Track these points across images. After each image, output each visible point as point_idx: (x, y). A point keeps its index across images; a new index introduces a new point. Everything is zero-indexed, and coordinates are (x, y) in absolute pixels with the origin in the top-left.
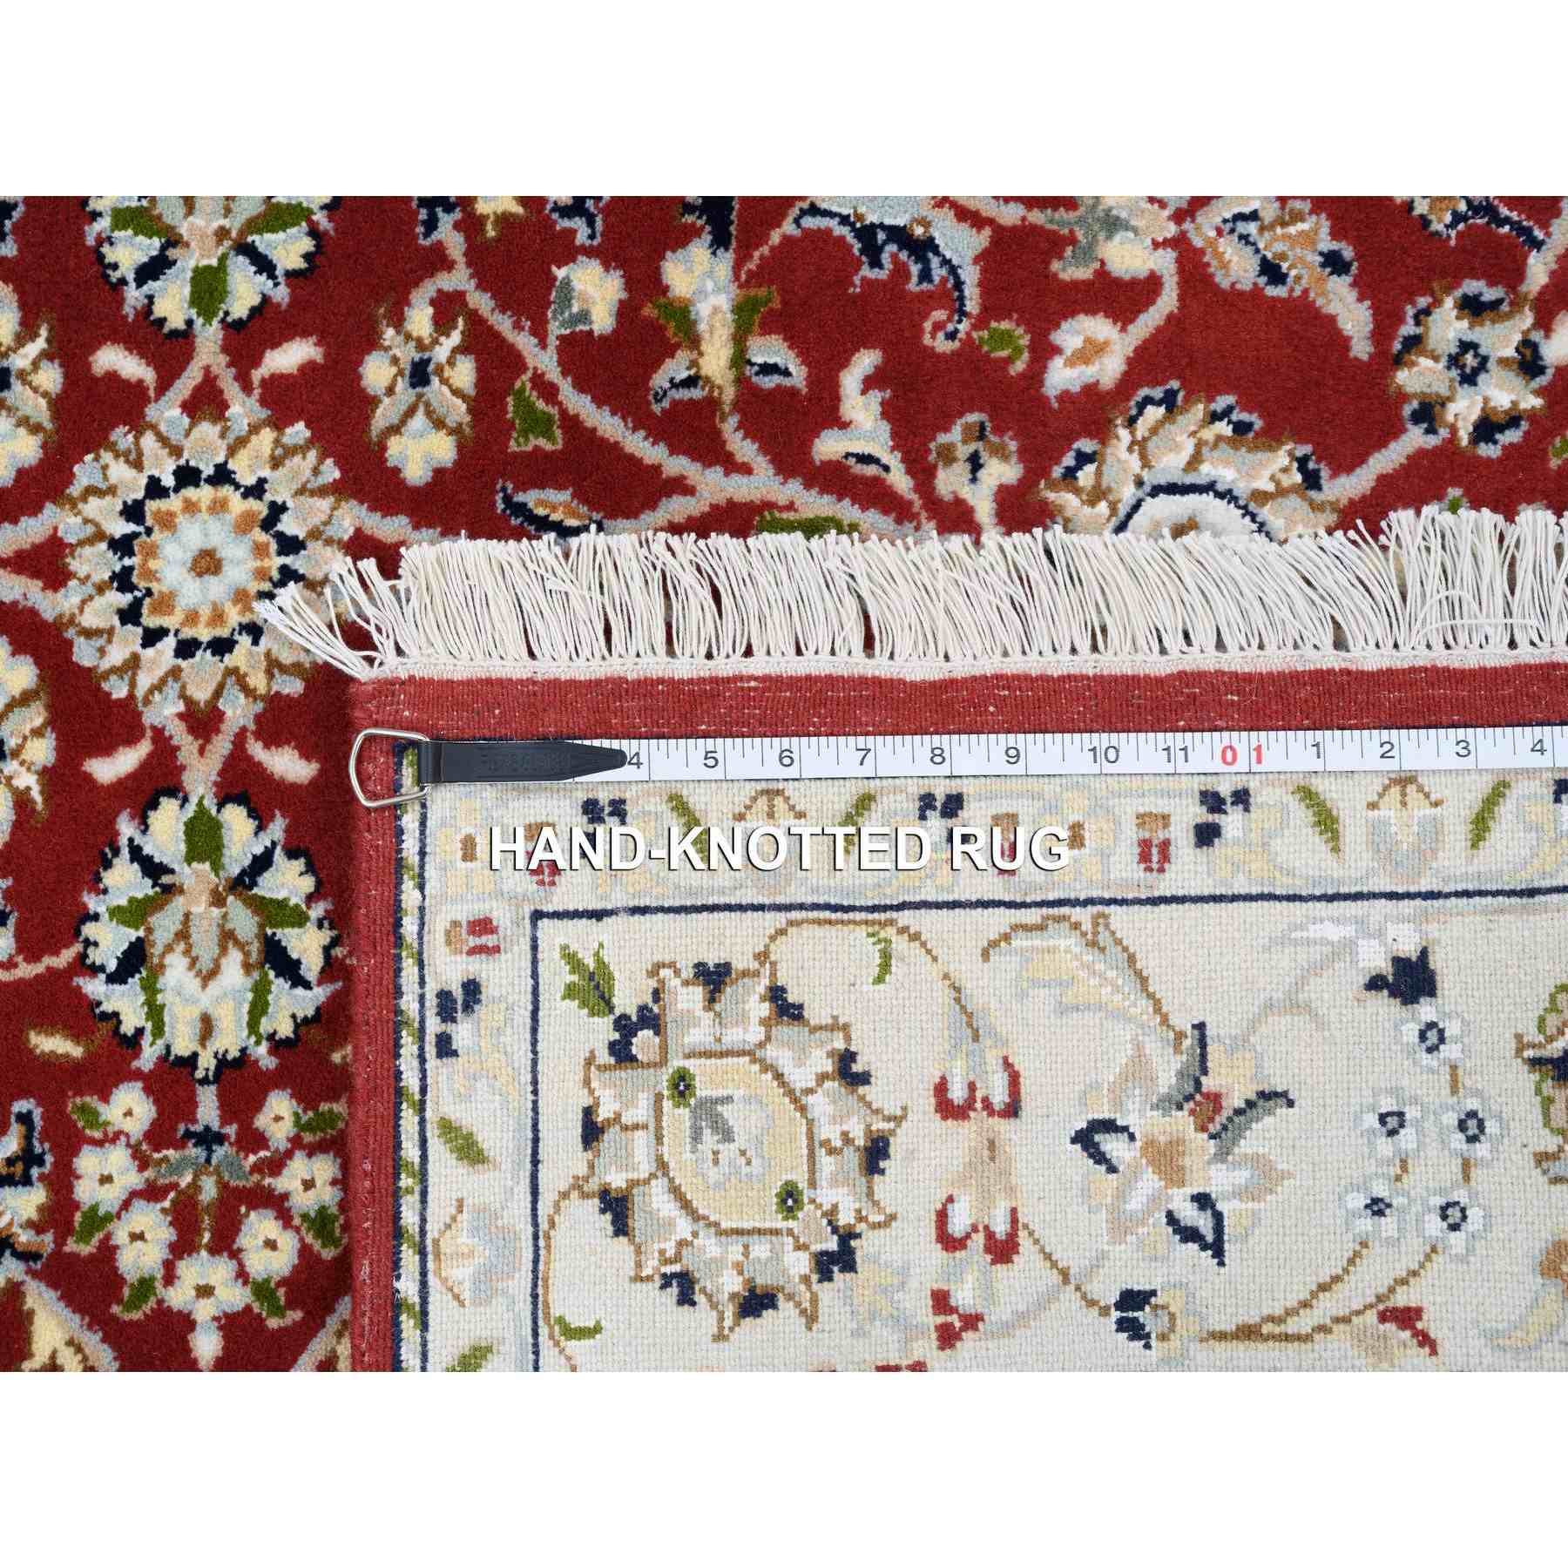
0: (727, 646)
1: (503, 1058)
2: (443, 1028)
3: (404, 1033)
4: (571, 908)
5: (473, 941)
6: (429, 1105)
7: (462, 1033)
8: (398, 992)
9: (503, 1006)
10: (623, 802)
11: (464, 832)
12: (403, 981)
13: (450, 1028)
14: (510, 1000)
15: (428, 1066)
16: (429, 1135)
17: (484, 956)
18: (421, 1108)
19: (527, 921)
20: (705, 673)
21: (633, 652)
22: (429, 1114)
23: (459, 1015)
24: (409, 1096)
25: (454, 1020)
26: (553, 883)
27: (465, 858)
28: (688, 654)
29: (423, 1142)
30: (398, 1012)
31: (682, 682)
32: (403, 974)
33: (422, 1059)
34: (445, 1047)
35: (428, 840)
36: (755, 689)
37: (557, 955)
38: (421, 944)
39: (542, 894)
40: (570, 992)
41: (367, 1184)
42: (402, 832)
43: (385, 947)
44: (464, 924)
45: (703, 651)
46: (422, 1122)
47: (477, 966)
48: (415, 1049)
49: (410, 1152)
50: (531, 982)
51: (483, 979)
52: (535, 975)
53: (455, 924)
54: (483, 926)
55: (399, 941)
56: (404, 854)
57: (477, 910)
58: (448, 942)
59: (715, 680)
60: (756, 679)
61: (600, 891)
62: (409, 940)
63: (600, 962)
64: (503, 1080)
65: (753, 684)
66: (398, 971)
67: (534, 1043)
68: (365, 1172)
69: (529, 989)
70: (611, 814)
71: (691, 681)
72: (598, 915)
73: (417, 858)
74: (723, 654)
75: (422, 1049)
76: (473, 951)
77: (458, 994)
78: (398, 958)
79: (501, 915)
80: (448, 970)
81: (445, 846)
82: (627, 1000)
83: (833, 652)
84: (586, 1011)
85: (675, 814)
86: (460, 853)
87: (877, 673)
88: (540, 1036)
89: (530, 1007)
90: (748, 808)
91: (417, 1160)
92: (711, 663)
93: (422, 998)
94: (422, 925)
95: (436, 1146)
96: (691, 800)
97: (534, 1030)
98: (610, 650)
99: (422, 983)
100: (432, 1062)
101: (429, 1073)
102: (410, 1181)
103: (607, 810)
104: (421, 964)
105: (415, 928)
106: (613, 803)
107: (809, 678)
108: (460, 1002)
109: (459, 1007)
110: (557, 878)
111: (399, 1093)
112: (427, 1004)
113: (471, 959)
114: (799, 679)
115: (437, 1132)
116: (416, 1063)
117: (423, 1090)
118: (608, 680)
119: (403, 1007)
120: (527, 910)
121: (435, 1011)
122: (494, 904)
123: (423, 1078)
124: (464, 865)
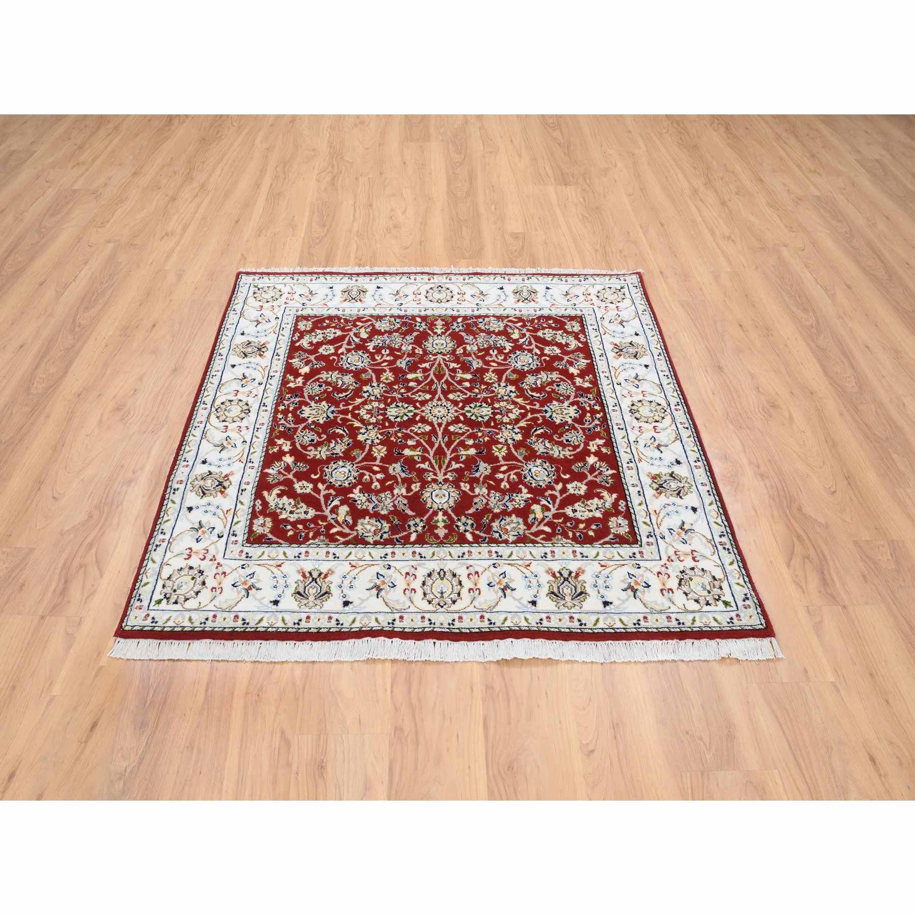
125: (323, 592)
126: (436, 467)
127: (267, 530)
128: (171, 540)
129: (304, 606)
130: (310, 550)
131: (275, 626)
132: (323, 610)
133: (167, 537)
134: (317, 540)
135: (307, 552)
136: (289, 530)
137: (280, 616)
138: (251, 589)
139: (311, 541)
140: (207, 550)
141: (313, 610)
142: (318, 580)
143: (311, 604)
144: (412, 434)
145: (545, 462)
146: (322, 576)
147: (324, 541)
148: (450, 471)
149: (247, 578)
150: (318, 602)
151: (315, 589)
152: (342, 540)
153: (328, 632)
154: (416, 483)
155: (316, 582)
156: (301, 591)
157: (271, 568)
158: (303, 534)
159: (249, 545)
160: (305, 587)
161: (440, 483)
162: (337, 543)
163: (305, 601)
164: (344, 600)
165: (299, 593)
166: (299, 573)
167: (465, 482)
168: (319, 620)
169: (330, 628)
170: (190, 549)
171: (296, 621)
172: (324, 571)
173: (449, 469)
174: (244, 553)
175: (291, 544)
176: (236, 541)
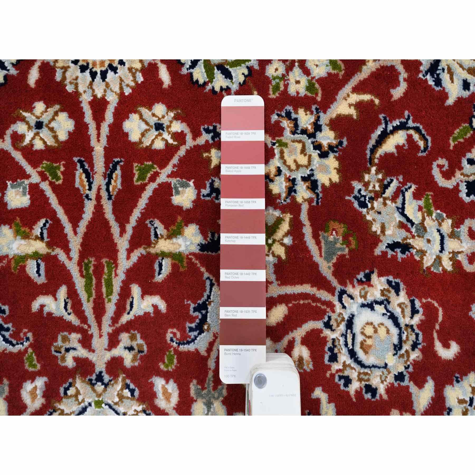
126: (88, 308)
144: (18, 156)
145: (397, 290)
148: (128, 327)
154: (32, 377)
161: (100, 378)
167: (167, 376)
173: (125, 318)
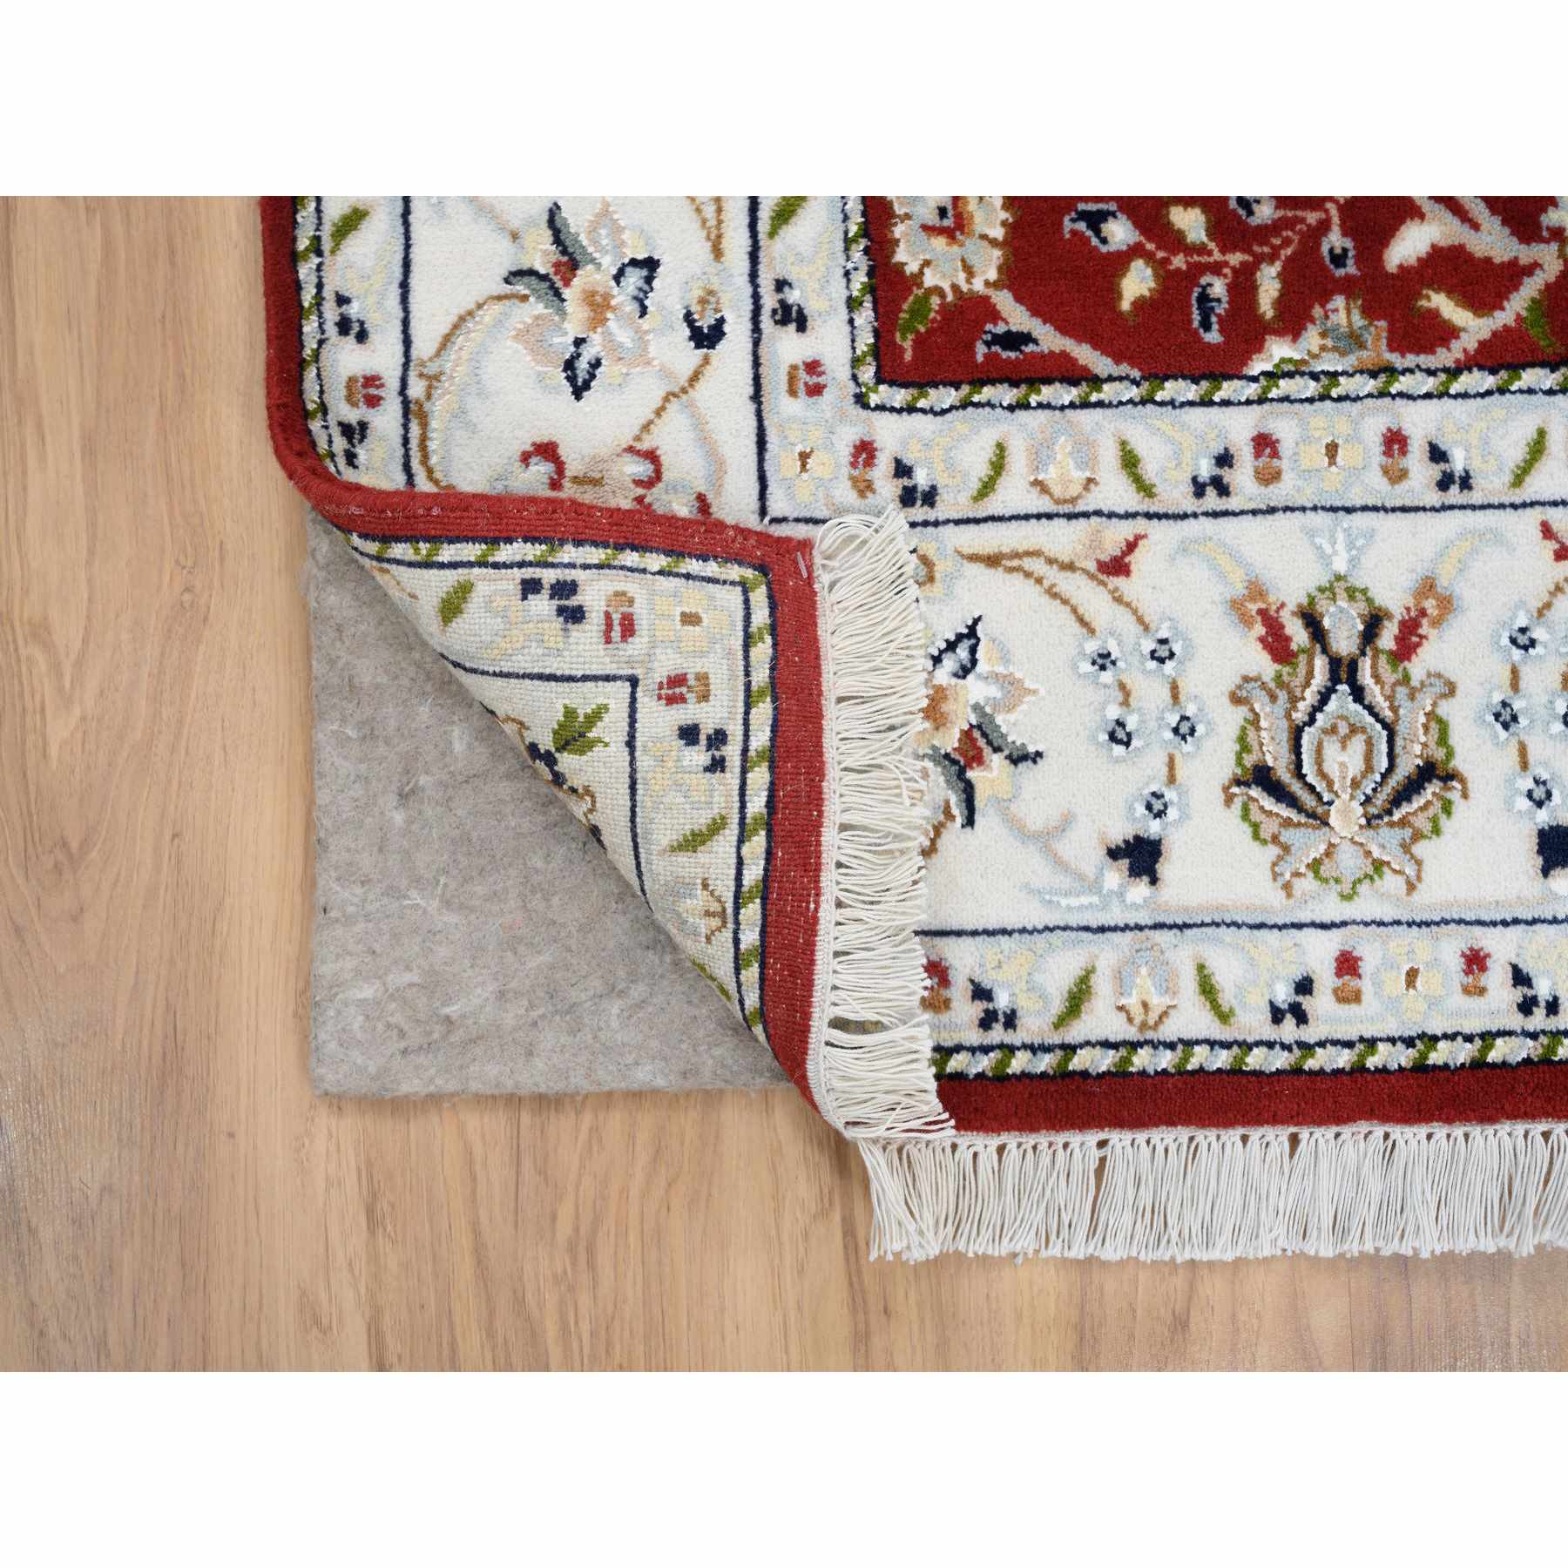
0: (847, 883)
1: (519, 645)
2: (546, 584)
3: (544, 547)
4: (638, 716)
5: (616, 617)
6: (484, 570)
7: (542, 605)
8: (578, 543)
9: (561, 646)
10: (723, 771)
11: (704, 616)
12: (588, 549)
13: (546, 593)
14: (566, 653)
15: (516, 569)
16: (460, 571)
17: (603, 627)
18: (482, 563)
19: (630, 672)
20: (825, 858)
21: (844, 790)
22: (476, 570)
23: (556, 602)
24: (491, 552)
25: (552, 597)
26: (660, 698)
27: (683, 615)
28: (842, 843)
29: (454, 565)
30: (562, 542)
31: (819, 835)
32: (593, 549)
33: (521, 565)
34: (530, 587)
35: (698, 583)
36: (808, 908)
37: (601, 700)
38: (615, 567)
39: (651, 687)
40: (570, 713)
41: (421, 511)
42: (705, 561)
43: (615, 534)
44: (630, 610)
45: (844, 860)
46: (470, 565)
47: (595, 621)
48: (530, 558)
49: (448, 553)
50: (579, 674)
51: (584, 626)
52: (585, 678)
53: (631, 602)
54: (628, 628)
55: (620, 548)
56: (687, 560)
57: (642, 624)
58: (617, 594)
59: (818, 868)
60: (816, 910)
61: (650, 744)
62: (620, 557)
63: (591, 745)
64: (503, 645)
65: (812, 906)
66: (595, 544)
67: (531, 677)
68: (430, 509)
69: (574, 673)
70: (713, 758)
71: (819, 844)
72: (631, 744)
73: (684, 571)
74: (841, 879)
75: (531, 564)
76: (608, 616)
77: (573, 602)
78: (606, 546)
79: (637, 645)
80: (595, 593)
81: (694, 597)
82: (566, 761)
83: (835, 988)
84: (556, 727)
85: (709, 821)
86: (688, 611)
87: (813, 1030)
88: (536, 682)
89: (559, 673)
90: (712, 893)
91: (440, 559)
92: (833, 866)
93: (572, 566)
94: (631, 570)
95: (452, 576)
96: (721, 838)
97: (540, 677)
98: (845, 769)
99: (586, 567)
100: (518, 574)
101: (509, 571)
102: (424, 552)
103: (717, 754)
104: (600, 567)
105: (629, 564)
106: (723, 759)
107: (812, 962)
108: (566, 603)
109: (563, 602)
110: (664, 702)
111: (494, 542)
112: (567, 571)
113: (602, 615)
114: (813, 952)
115: (461, 579)
116: (518, 558)
117: (496, 566)
118: (823, 763)
119: (566, 547)
120: (639, 672)
121: (561, 578)
122: (646, 639)
123: (505, 566)
124: (678, 613)
125: (1407, 765)
127: (989, 265)
128: (416, 389)
129: (1307, 884)
130: (1284, 426)
131: (1169, 1031)
132: (1429, 900)
133: (382, 357)
134: (1312, 338)
135: (1264, 444)
136: (1121, 260)
137: (1182, 953)
138: (978, 759)
139: (1279, 350)
140: (652, 456)
141: (1367, 905)
142: (1365, 677)
143: (1349, 862)
146: (1387, 639)
147: (1355, 340)
149: (943, 675)
150: (1386, 842)
151: (1357, 745)
152: (1474, 328)
153: (1478, 1065)
155: (1358, 694)
156: (1277, 757)
157: (1071, 585)
158: (1218, 288)
159: (899, 397)
160: (1297, 734)
162: (1444, 357)
163: (1307, 844)
164: (1543, 817)
165: (1262, 777)
166: (1246, 621)
168: (1412, 975)
169: (1488, 1037)
170: (547, 451)
171: (1283, 994)
172: (1394, 598)
174: (884, 465)
175: (1158, 377)
176: (813, 367)
